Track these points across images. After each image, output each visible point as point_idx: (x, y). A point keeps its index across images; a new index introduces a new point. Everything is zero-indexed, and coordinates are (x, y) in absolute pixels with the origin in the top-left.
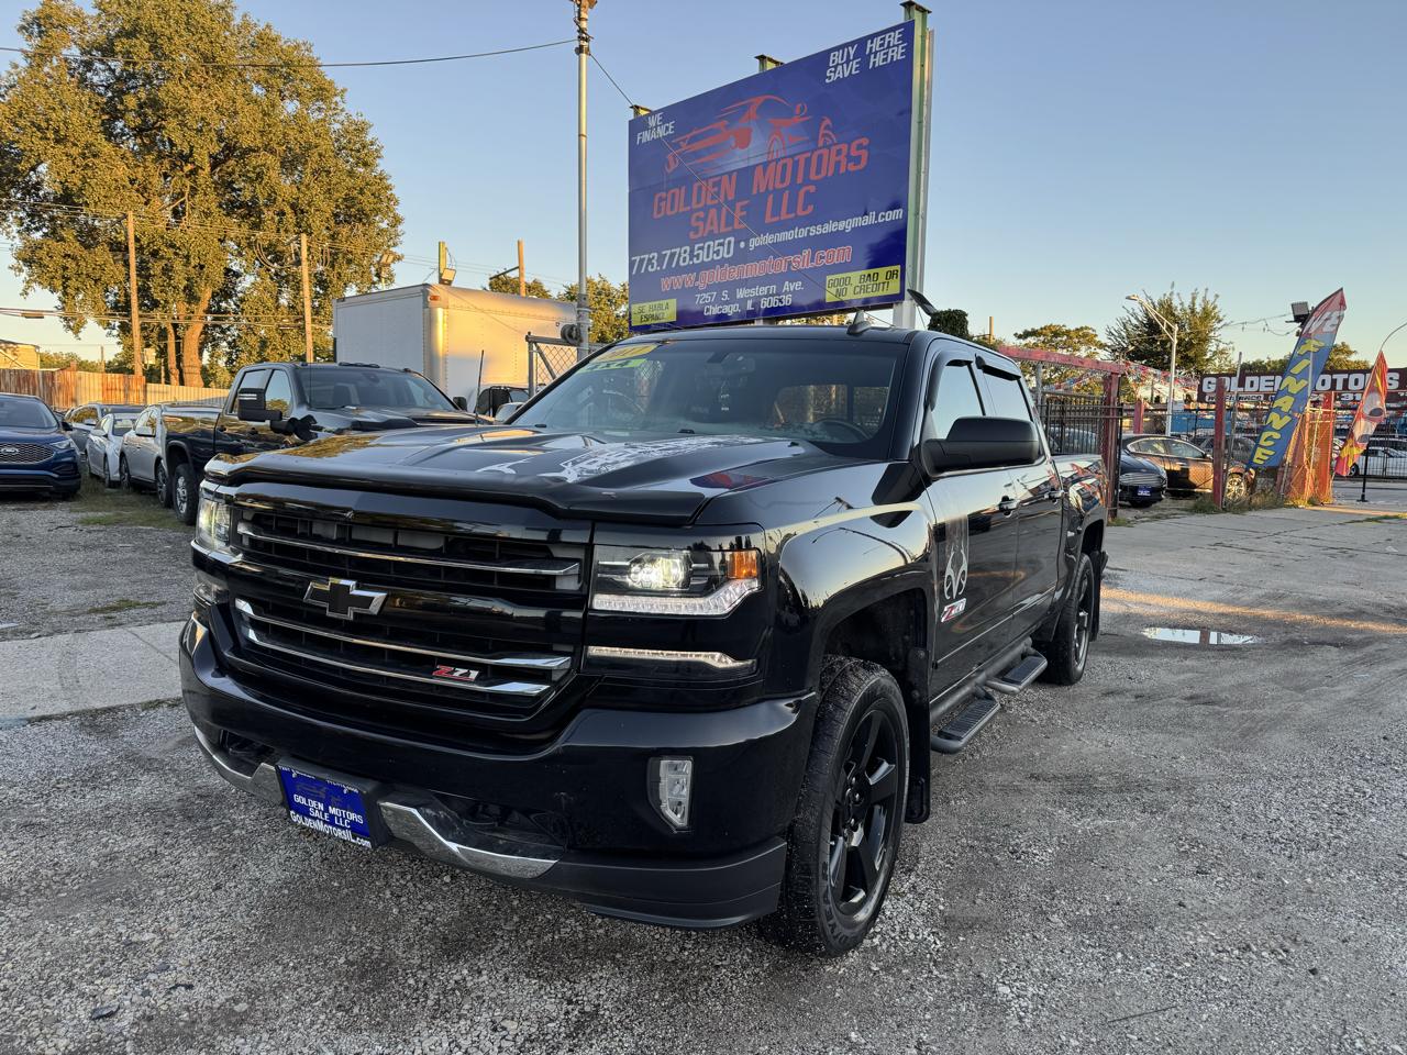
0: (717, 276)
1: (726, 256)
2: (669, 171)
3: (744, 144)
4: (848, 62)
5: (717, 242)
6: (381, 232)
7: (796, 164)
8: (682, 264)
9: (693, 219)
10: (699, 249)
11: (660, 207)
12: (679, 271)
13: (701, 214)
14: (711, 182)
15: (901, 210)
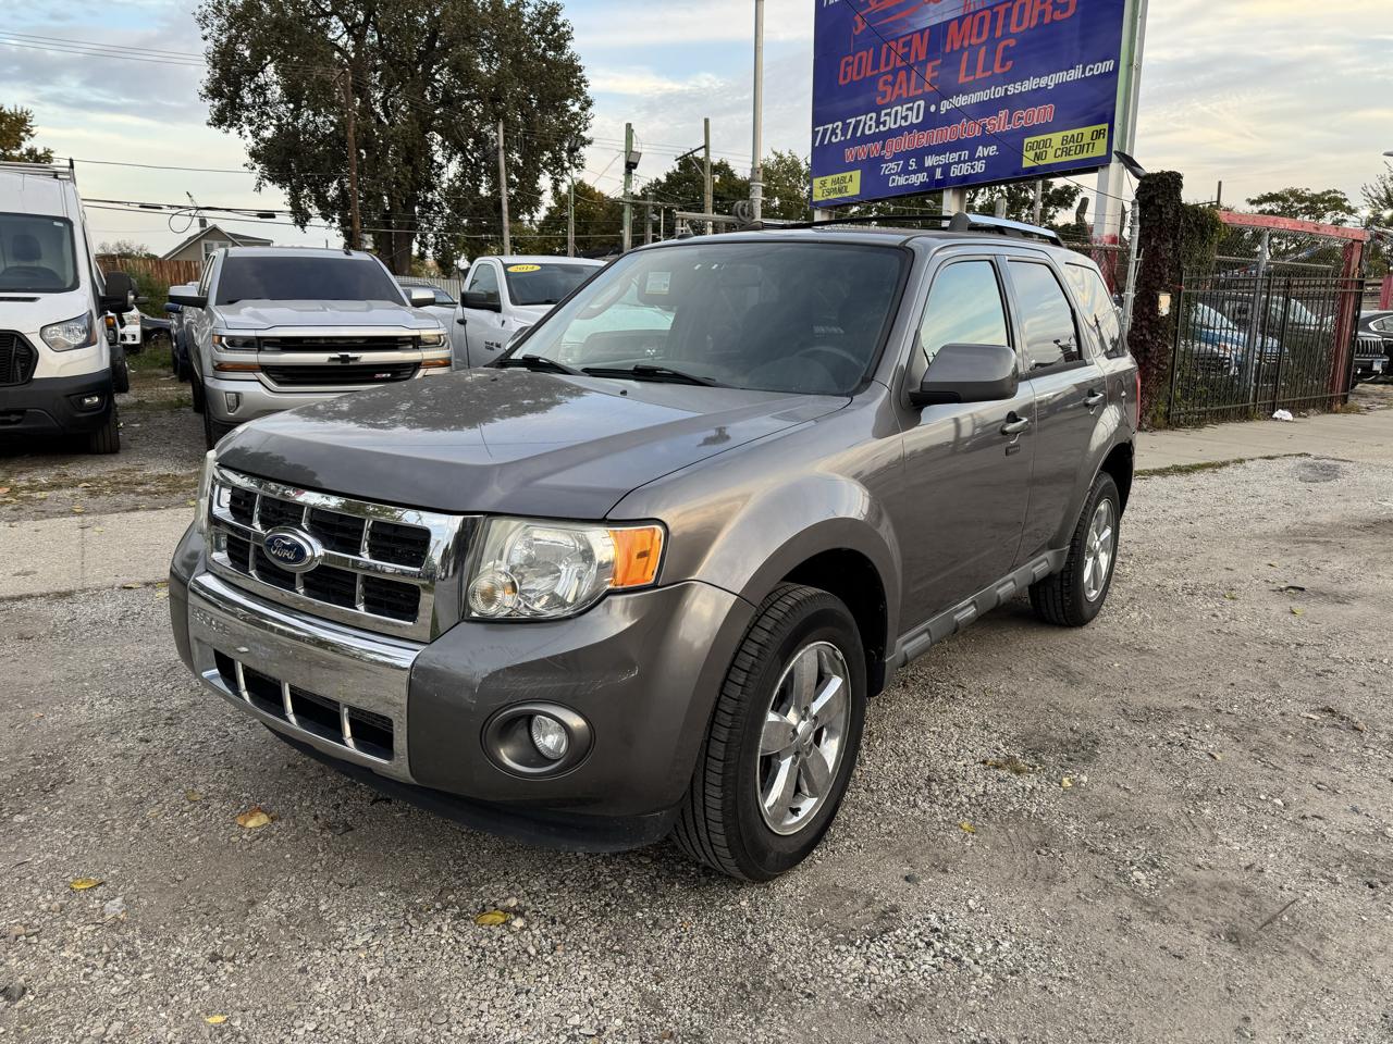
0: (904, 143)
1: (915, 121)
2: (856, 33)
5: (905, 107)
6: (574, 117)
8: (867, 132)
9: (881, 83)
10: (886, 115)
11: (846, 73)
12: (865, 139)
13: (890, 78)
14: (901, 41)
15: (1113, 62)
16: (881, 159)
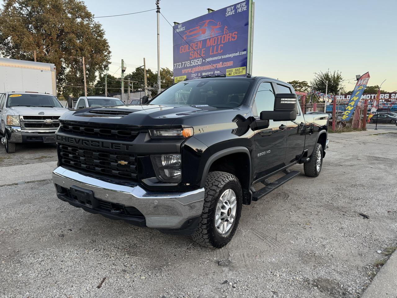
0: (197, 69)
1: (199, 64)
2: (184, 40)
3: (204, 32)
4: (232, 10)
5: (197, 60)
6: (105, 56)
7: (218, 38)
8: (188, 66)
9: (191, 53)
10: (192, 62)
11: (181, 50)
12: (187, 68)
13: (193, 52)
14: (195, 43)
15: (246, 52)
16: (191, 73)
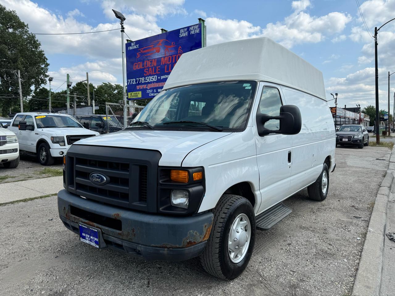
0: (152, 86)
1: (155, 80)
2: (138, 57)
3: (158, 51)
4: (185, 32)
5: (152, 77)
6: (42, 68)
7: (172, 57)
8: (142, 82)
9: (145, 70)
10: (147, 78)
11: (135, 67)
14: (150, 61)
16: (147, 89)
